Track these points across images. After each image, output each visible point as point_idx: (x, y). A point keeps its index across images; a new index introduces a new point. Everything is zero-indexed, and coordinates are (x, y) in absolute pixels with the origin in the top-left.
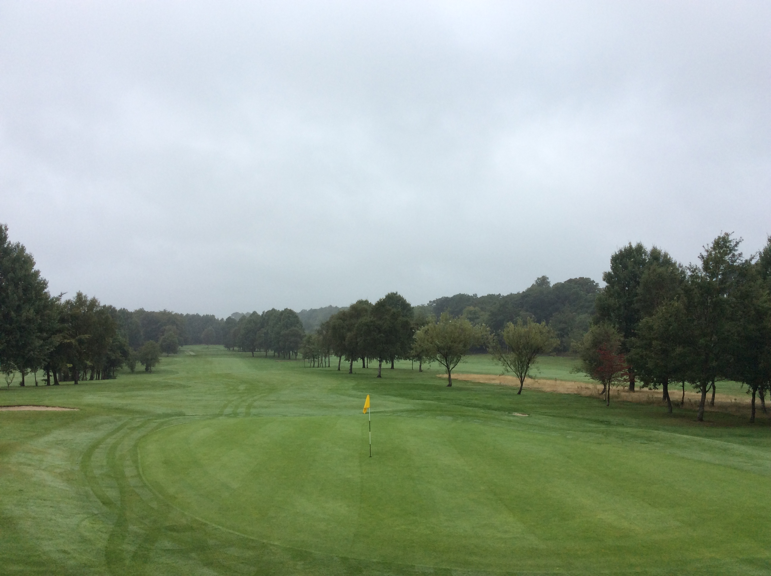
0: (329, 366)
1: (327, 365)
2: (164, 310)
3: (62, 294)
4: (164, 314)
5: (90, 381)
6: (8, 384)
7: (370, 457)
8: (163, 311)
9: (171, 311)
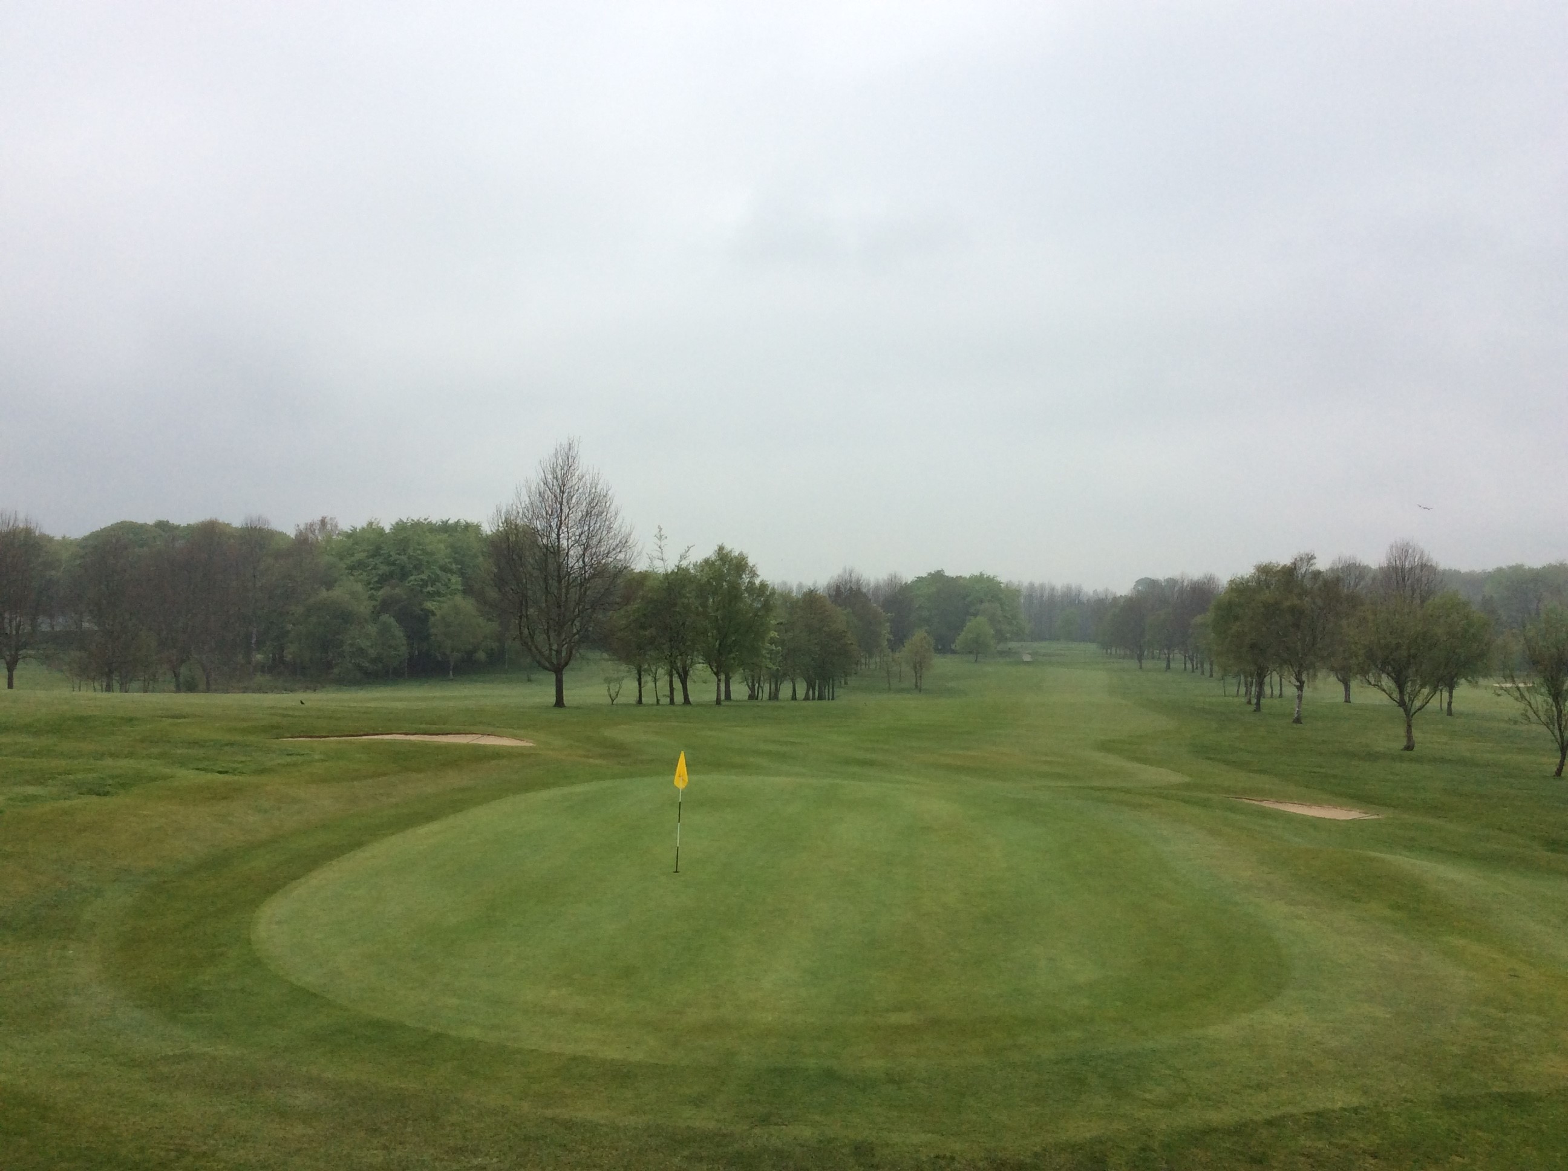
0: (1281, 696)
1: (1277, 692)
2: (981, 573)
3: (689, 548)
4: (980, 579)
5: (804, 702)
6: (612, 699)
7: (677, 872)
8: (979, 574)
9: (992, 576)
